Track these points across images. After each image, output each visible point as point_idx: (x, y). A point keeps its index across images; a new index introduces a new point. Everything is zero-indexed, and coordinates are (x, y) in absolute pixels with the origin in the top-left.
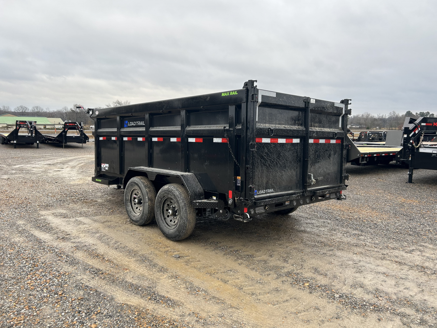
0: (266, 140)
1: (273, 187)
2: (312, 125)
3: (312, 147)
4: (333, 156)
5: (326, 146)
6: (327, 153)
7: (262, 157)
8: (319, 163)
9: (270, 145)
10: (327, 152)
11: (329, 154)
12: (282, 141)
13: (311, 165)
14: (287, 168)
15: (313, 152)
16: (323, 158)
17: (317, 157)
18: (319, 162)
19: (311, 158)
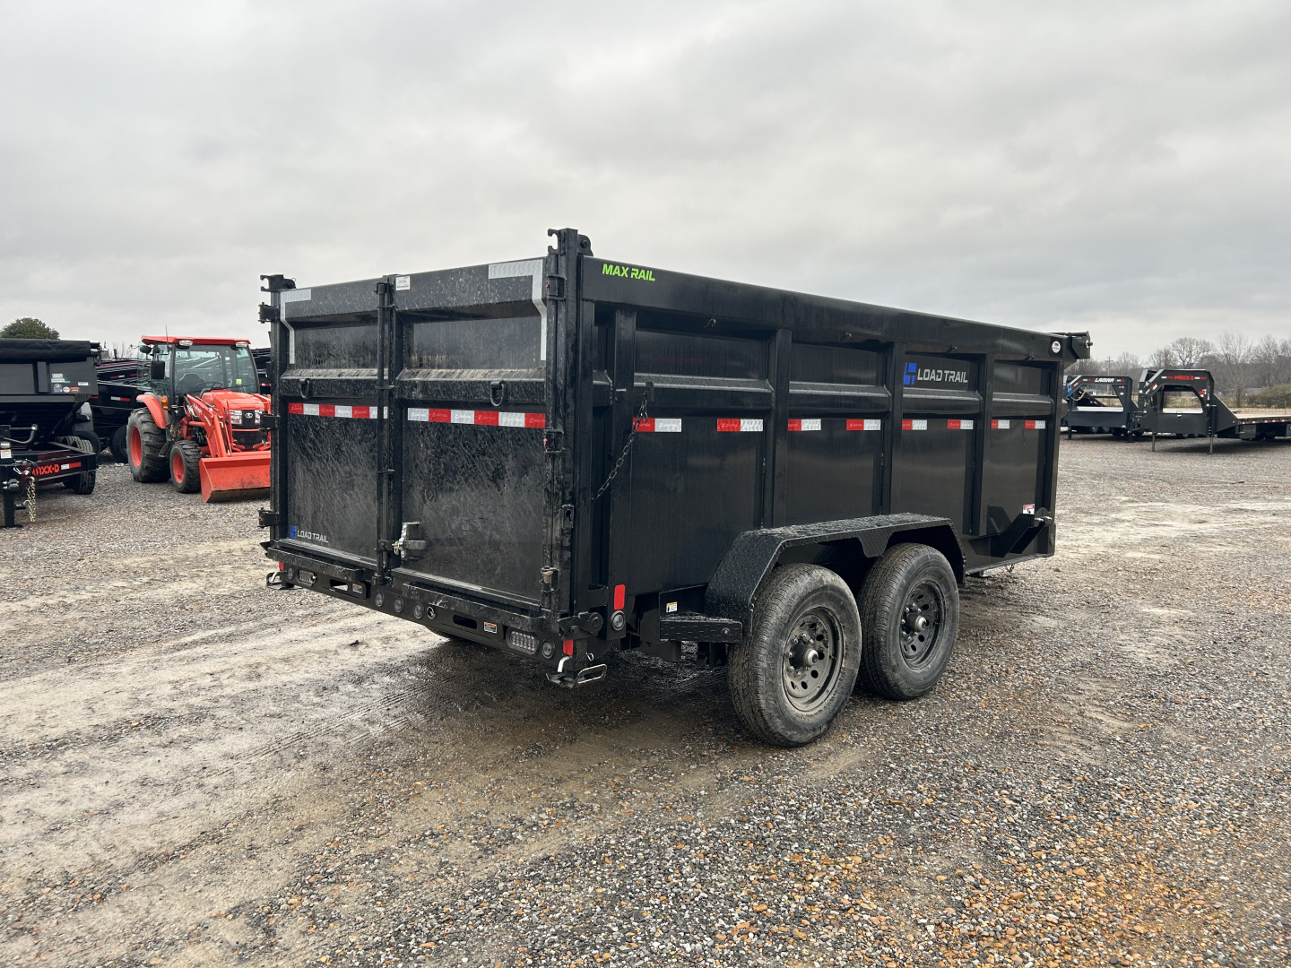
0: (311, 410)
1: (326, 533)
2: (425, 362)
3: (425, 434)
4: (516, 479)
5: (480, 437)
6: (487, 465)
7: (305, 449)
8: (454, 494)
9: (319, 422)
10: (486, 458)
11: (492, 468)
12: (343, 412)
13: (423, 497)
14: (356, 490)
15: (429, 452)
16: (466, 480)
17: (443, 473)
18: (451, 490)
19: (421, 473)
